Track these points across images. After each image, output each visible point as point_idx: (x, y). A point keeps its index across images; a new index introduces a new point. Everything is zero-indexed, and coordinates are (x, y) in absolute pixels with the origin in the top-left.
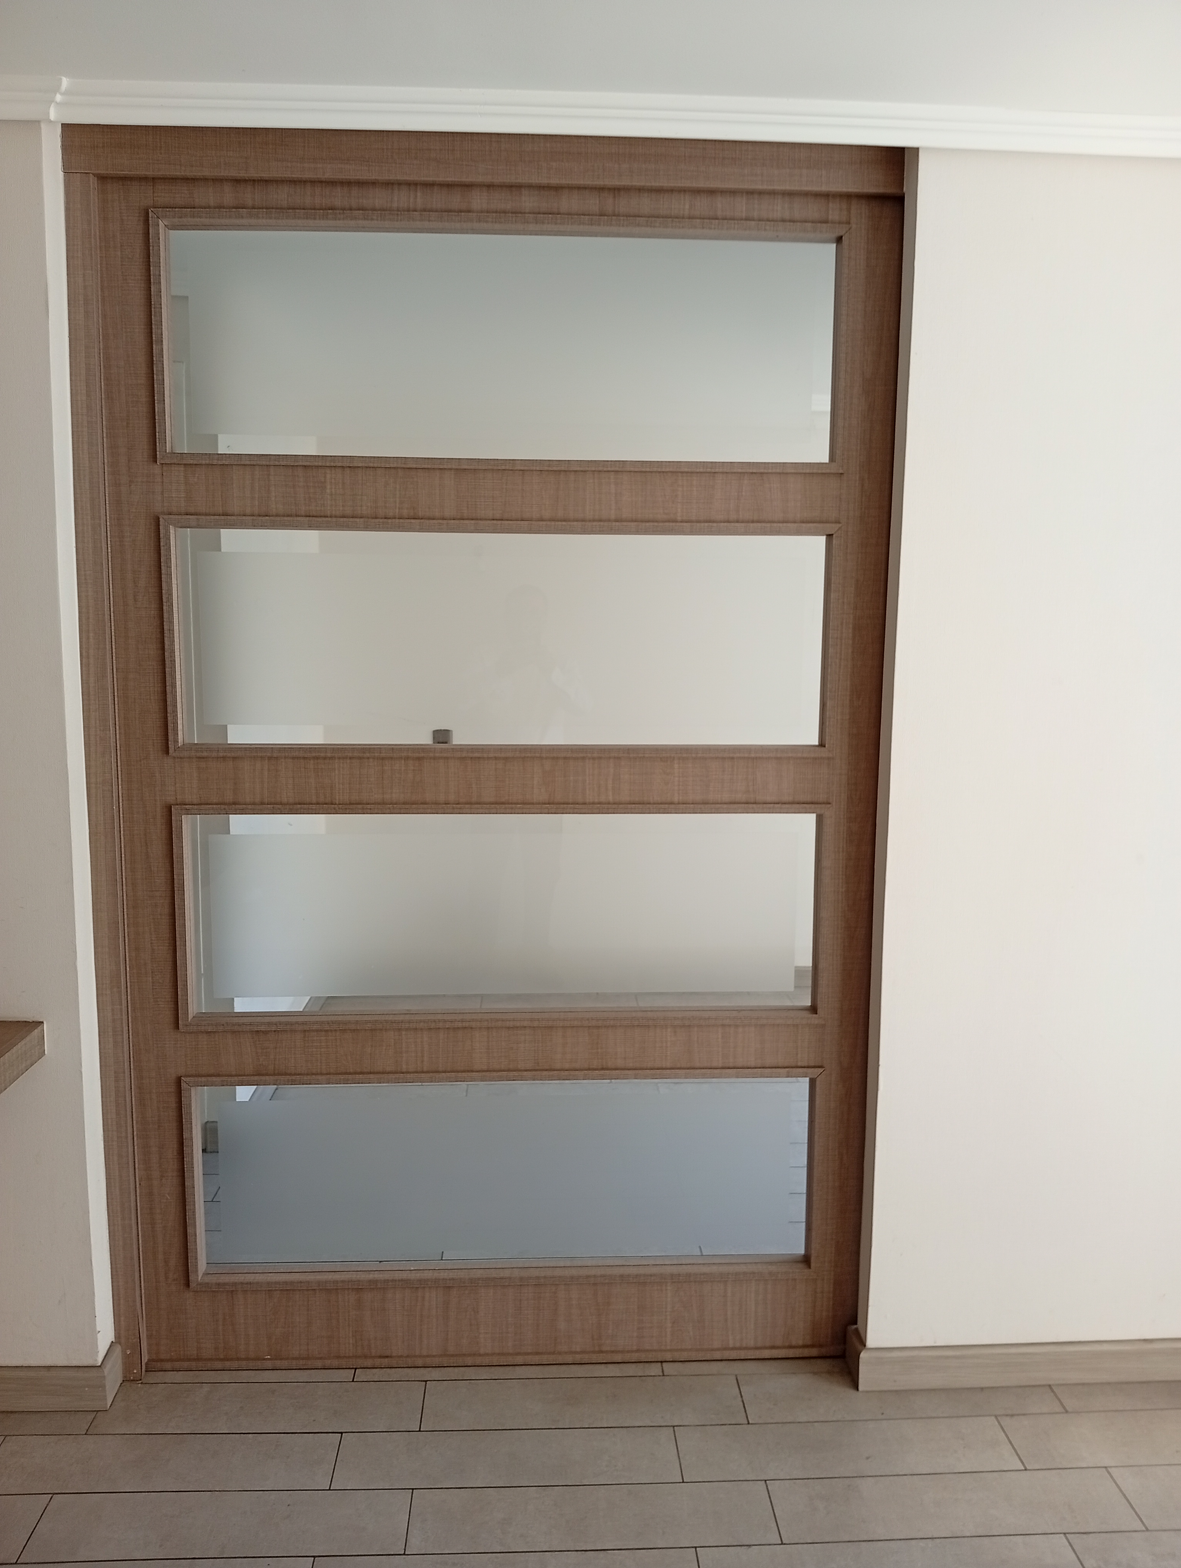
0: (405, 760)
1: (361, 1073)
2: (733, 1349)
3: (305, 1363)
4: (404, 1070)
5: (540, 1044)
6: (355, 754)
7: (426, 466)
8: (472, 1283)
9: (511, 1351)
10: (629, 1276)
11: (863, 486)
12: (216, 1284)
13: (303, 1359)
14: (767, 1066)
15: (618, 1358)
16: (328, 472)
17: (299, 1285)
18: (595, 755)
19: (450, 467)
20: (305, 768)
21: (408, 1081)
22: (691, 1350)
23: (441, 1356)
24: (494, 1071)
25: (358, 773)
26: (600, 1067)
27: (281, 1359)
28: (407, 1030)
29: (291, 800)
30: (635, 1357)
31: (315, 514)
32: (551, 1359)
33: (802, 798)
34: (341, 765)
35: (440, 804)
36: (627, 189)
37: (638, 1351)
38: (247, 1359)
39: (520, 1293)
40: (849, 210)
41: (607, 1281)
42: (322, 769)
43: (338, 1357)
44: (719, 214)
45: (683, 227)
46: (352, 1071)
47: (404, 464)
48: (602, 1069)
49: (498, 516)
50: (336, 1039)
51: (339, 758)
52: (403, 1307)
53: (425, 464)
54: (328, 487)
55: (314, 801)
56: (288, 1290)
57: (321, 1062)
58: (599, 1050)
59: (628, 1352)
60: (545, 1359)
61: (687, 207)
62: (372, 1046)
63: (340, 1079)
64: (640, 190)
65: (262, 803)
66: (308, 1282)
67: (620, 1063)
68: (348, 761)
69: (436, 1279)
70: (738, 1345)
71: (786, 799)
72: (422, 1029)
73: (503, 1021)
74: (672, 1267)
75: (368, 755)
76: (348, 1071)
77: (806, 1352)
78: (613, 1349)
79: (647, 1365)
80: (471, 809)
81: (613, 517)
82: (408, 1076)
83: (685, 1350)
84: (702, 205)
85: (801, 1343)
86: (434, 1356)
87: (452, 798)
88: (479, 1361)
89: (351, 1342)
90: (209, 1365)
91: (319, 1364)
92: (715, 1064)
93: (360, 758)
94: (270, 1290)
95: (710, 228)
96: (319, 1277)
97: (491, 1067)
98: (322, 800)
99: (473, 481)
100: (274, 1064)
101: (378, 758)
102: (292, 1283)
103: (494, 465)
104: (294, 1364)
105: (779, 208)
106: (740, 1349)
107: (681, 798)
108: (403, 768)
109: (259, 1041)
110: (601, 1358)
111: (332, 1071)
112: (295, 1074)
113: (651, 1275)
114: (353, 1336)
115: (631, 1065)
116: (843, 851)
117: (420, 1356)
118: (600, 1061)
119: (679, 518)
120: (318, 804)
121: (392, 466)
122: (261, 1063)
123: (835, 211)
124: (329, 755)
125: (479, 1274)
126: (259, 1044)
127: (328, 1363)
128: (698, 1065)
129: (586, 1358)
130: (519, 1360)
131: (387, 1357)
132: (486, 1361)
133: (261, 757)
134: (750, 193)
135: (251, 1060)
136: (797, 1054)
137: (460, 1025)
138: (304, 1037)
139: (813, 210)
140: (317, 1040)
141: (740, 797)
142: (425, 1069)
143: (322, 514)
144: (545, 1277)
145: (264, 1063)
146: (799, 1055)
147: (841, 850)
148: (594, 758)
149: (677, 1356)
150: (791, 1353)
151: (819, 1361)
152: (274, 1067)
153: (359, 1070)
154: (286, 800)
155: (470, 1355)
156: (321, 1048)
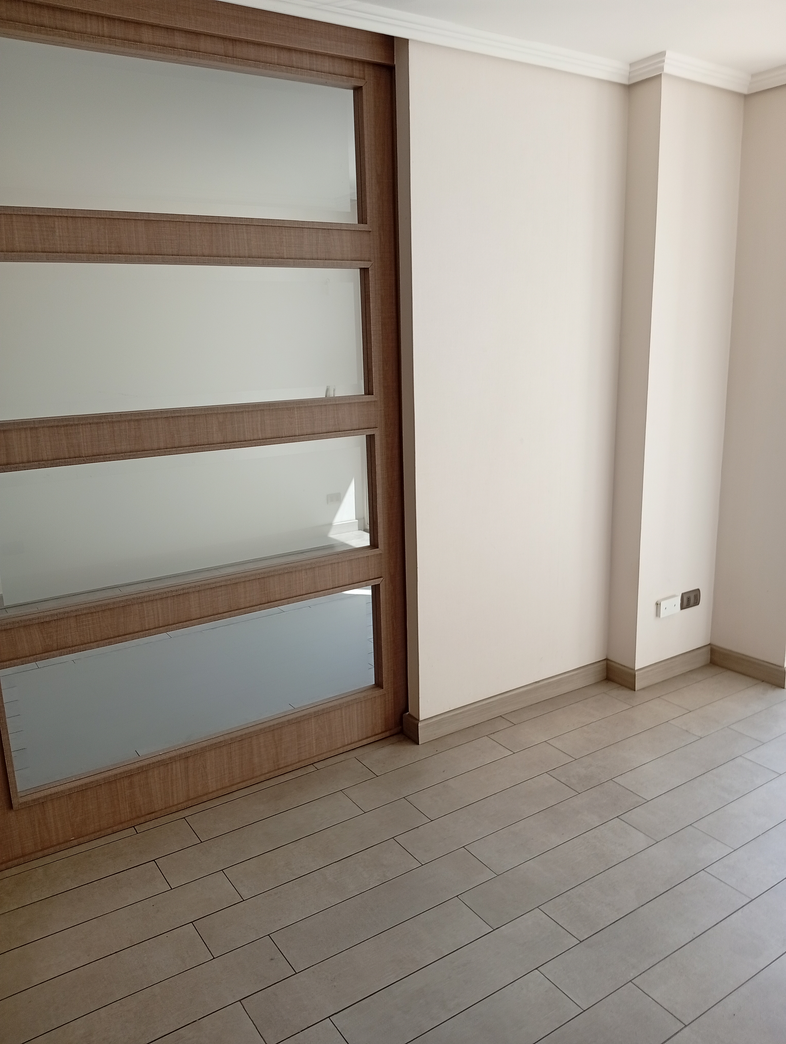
0: (128, 422)
1: (119, 636)
2: (348, 745)
3: (100, 833)
4: (147, 628)
5: (231, 595)
6: (95, 421)
7: (126, 218)
8: (202, 750)
9: (228, 785)
10: (292, 719)
11: (381, 239)
12: (32, 800)
13: (98, 831)
14: (355, 582)
15: (290, 769)
16: (56, 220)
17: (91, 784)
18: (250, 409)
19: (142, 218)
20: (58, 434)
21: (152, 634)
22: (327, 752)
23: (186, 801)
24: (205, 617)
25: (97, 433)
26: (267, 601)
27: (83, 837)
28: (146, 602)
29: (50, 458)
30: (298, 765)
31: (48, 250)
32: (253, 782)
33: (363, 426)
34: (84, 429)
35: (154, 450)
36: (240, 41)
37: (299, 762)
38: (58, 844)
39: (230, 748)
40: (364, 71)
41: (280, 726)
42: (70, 433)
43: (121, 823)
44: (295, 64)
45: (276, 70)
46: (112, 636)
47: (111, 215)
48: (268, 602)
49: (175, 253)
50: (99, 617)
51: (82, 424)
52: (160, 778)
53: (125, 216)
54: (57, 231)
55: (67, 456)
56: (83, 790)
57: (90, 635)
58: (266, 592)
59: (294, 764)
60: (249, 783)
61: (276, 57)
62: (124, 617)
63: (106, 643)
64: (248, 42)
65: (28, 462)
66: (97, 781)
67: (278, 597)
68: (89, 426)
69: (180, 754)
70: (350, 742)
71: (355, 427)
72: (156, 600)
73: (208, 585)
74: (313, 708)
75: (104, 420)
76: (109, 637)
77: (384, 735)
78: (285, 765)
79: (305, 768)
80: (177, 451)
81: (247, 255)
82: (152, 631)
83: (323, 753)
84: (284, 57)
85: (380, 731)
86: (182, 803)
87: (162, 445)
88: (210, 796)
89: (128, 810)
90: (33, 856)
91: (110, 831)
92: (328, 587)
93: (97, 423)
94: (69, 794)
95: (292, 73)
96: (103, 776)
97: (203, 615)
98: (72, 455)
99: (157, 228)
100: (57, 642)
101: (109, 422)
102: (86, 784)
103: (172, 218)
104: (92, 836)
105: (327, 65)
106: (351, 743)
107: (300, 432)
108: (127, 428)
109: (44, 629)
110: (280, 772)
111: (98, 639)
112: (73, 646)
113: (304, 716)
114: (129, 807)
115: (284, 597)
116: (385, 454)
117: (174, 806)
118: (266, 598)
119: (285, 256)
120: (70, 458)
121: (103, 217)
122: (47, 644)
123: (357, 70)
124: (76, 423)
125: (205, 744)
126: (44, 631)
127: (115, 828)
128: (320, 589)
129: (272, 774)
130: (234, 788)
131: (153, 813)
132: (215, 795)
133: (25, 429)
134: (311, 53)
135: (39, 643)
136: (369, 573)
137: (182, 592)
138: (76, 620)
139: (344, 68)
140: (85, 620)
141: (331, 428)
142: (161, 625)
143: (54, 251)
144: (245, 734)
145: (49, 643)
146: (370, 573)
147: (383, 454)
148: (248, 412)
149: (321, 757)
150: (377, 738)
151: (391, 738)
152: (57, 645)
153: (117, 635)
154: (46, 458)
155: (204, 795)
156: (89, 625)
